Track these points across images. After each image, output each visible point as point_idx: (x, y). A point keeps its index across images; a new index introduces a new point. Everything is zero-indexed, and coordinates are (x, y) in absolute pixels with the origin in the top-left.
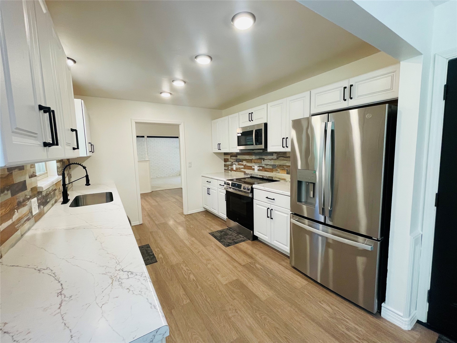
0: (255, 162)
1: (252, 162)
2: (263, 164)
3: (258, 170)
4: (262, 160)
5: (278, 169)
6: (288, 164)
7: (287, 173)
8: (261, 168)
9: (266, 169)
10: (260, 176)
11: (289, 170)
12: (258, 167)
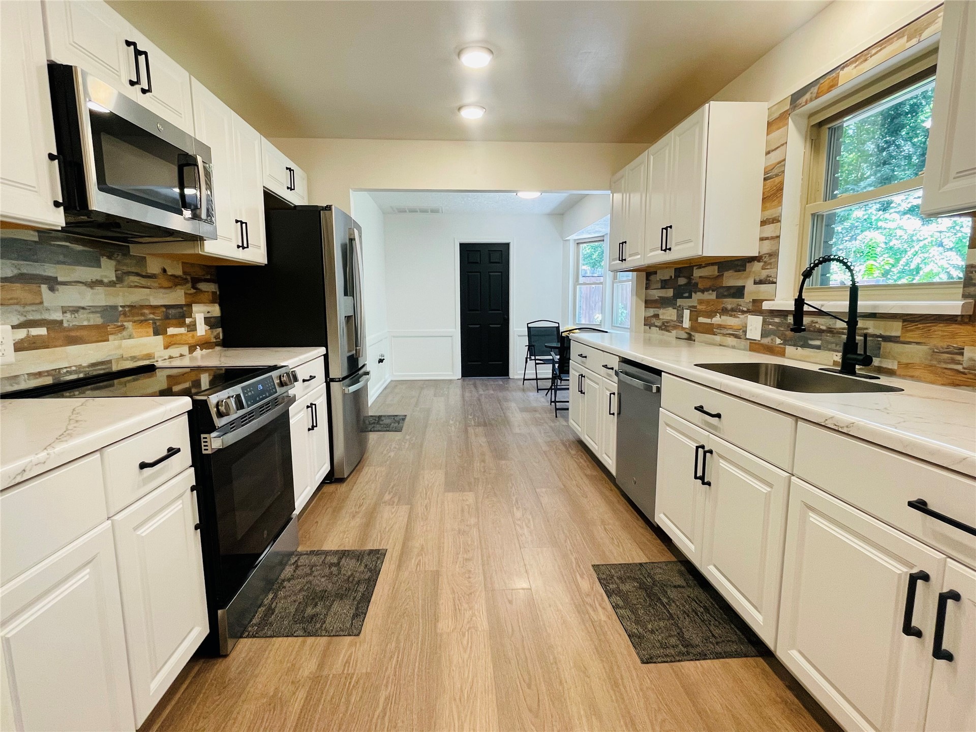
2: (47, 309)
3: (19, 347)
4: (44, 287)
5: (125, 324)
6: (154, 302)
7: (156, 333)
8: (42, 331)
9: (73, 334)
10: (39, 374)
11: (159, 320)
12: (13, 327)
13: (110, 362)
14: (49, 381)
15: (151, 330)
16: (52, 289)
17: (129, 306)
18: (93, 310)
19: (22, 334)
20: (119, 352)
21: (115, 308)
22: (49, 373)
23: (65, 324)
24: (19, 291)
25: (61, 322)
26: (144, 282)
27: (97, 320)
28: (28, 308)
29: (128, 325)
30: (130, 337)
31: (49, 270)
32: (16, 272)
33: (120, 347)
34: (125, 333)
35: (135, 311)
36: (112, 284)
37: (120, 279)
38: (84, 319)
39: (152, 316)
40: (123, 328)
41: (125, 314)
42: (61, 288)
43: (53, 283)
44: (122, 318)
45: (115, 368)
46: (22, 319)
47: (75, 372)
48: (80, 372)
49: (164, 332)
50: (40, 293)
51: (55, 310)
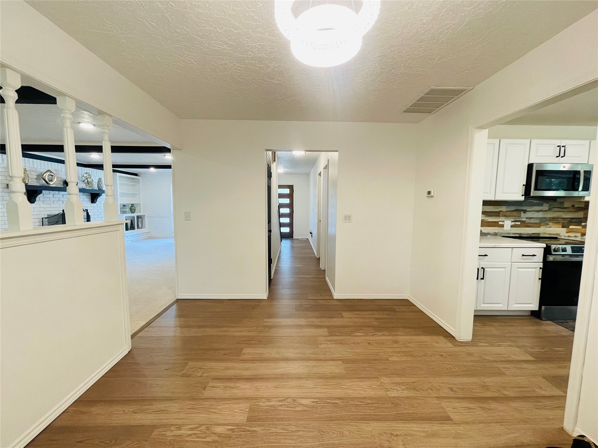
0: (505, 216)
1: (500, 215)
2: (521, 218)
3: (512, 226)
4: (522, 212)
5: (549, 223)
6: (564, 216)
7: (563, 227)
8: (519, 223)
9: (528, 225)
10: (516, 234)
11: (566, 223)
12: (512, 222)
13: (539, 234)
14: (518, 235)
15: (561, 226)
16: (524, 213)
17: (551, 218)
18: (537, 218)
19: (513, 223)
20: (544, 231)
21: (546, 218)
22: (518, 234)
23: (526, 222)
24: (515, 213)
25: (525, 221)
26: (561, 210)
27: (538, 221)
28: (516, 217)
29: (551, 224)
30: (550, 227)
31: (525, 208)
32: (516, 209)
33: (545, 230)
34: (548, 226)
35: (554, 219)
36: (546, 211)
37: (549, 210)
38: (533, 221)
39: (562, 221)
40: (548, 224)
41: (549, 220)
42: (527, 212)
43: (525, 211)
44: (548, 221)
45: (541, 236)
46: (514, 220)
47: (526, 235)
48: (528, 235)
49: (568, 227)
50: (520, 214)
51: (524, 218)
